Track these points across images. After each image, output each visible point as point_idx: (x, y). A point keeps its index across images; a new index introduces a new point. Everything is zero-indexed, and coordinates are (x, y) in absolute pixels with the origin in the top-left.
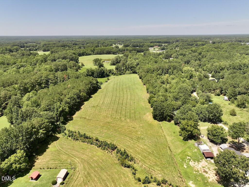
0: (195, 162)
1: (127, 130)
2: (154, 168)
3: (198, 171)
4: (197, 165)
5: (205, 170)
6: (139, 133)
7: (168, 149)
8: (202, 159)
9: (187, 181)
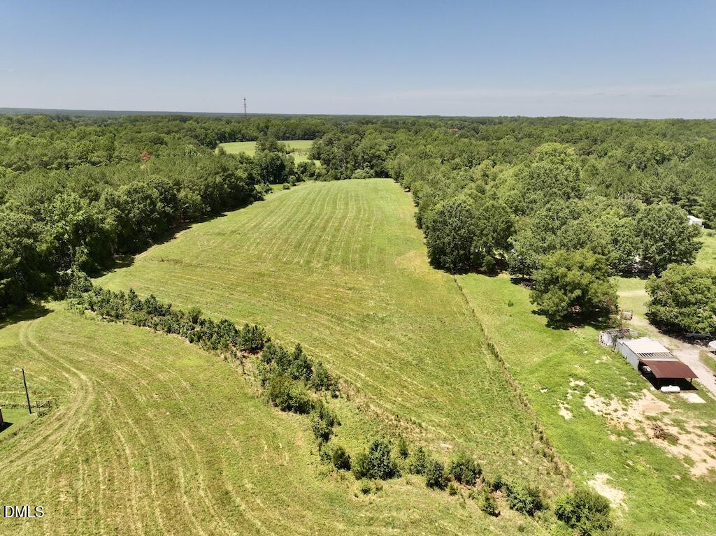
0: (611, 399)
1: (327, 296)
2: (419, 416)
3: (629, 433)
4: (619, 408)
5: (664, 427)
6: (372, 303)
7: (485, 352)
8: (638, 389)
9: (581, 473)
